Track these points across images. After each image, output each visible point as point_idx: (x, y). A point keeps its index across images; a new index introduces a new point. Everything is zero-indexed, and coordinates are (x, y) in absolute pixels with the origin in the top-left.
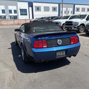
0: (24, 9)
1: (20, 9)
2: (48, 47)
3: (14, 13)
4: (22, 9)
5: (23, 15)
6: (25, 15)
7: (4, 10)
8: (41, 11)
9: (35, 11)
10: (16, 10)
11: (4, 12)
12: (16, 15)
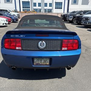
0: (60, 3)
1: (56, 3)
2: (22, 50)
3: (50, 6)
4: (58, 3)
5: (58, 8)
6: (59, 8)
7: (40, 3)
8: (78, 4)
9: (72, 4)
10: (51, 4)
11: (40, 5)
12: (51, 8)
